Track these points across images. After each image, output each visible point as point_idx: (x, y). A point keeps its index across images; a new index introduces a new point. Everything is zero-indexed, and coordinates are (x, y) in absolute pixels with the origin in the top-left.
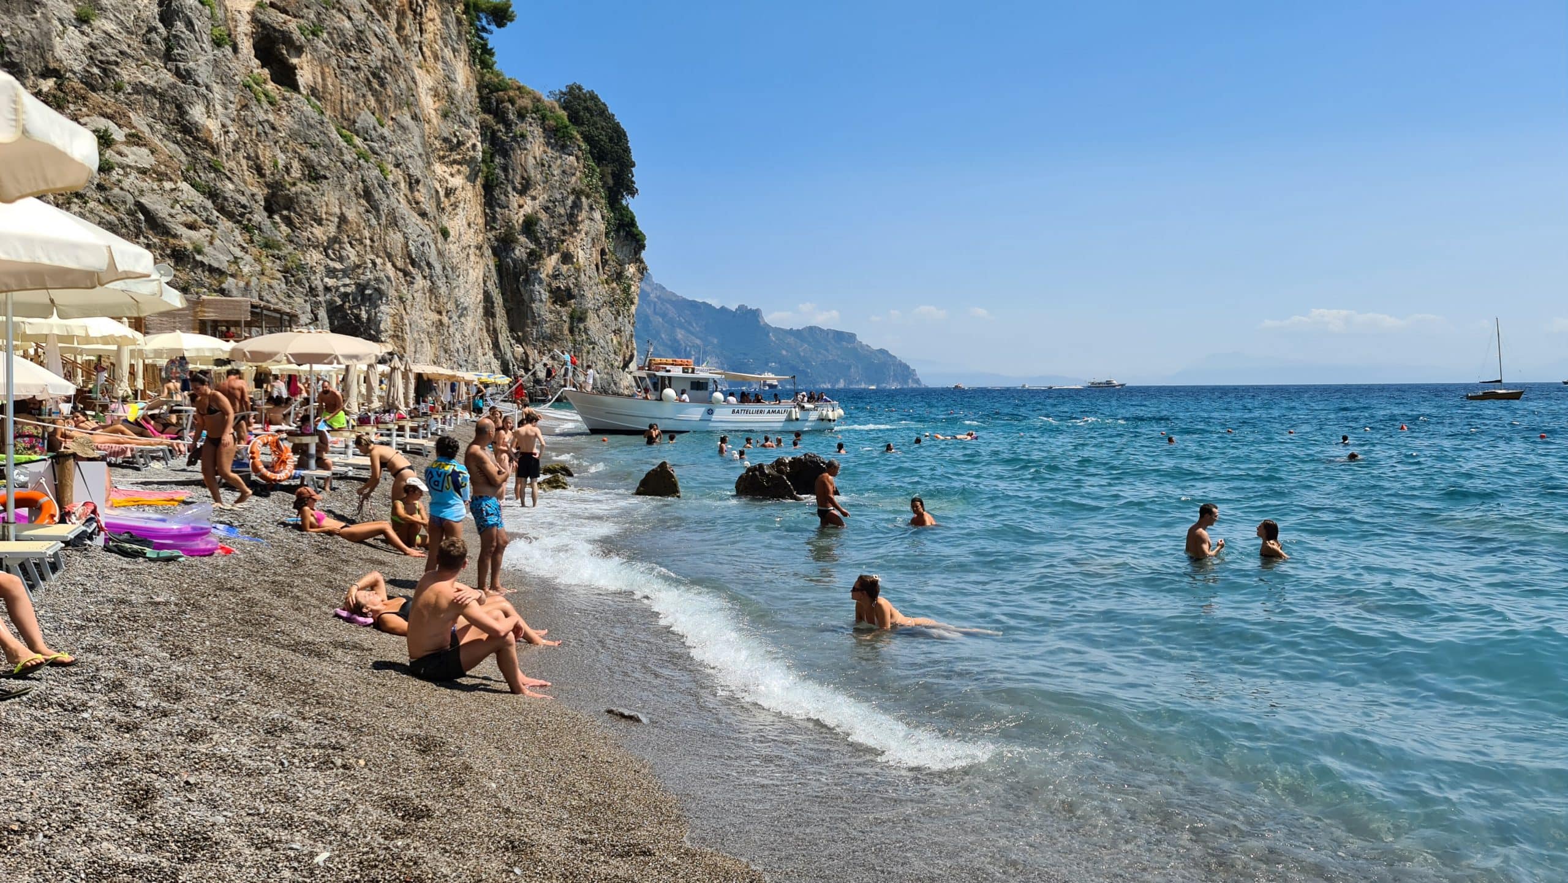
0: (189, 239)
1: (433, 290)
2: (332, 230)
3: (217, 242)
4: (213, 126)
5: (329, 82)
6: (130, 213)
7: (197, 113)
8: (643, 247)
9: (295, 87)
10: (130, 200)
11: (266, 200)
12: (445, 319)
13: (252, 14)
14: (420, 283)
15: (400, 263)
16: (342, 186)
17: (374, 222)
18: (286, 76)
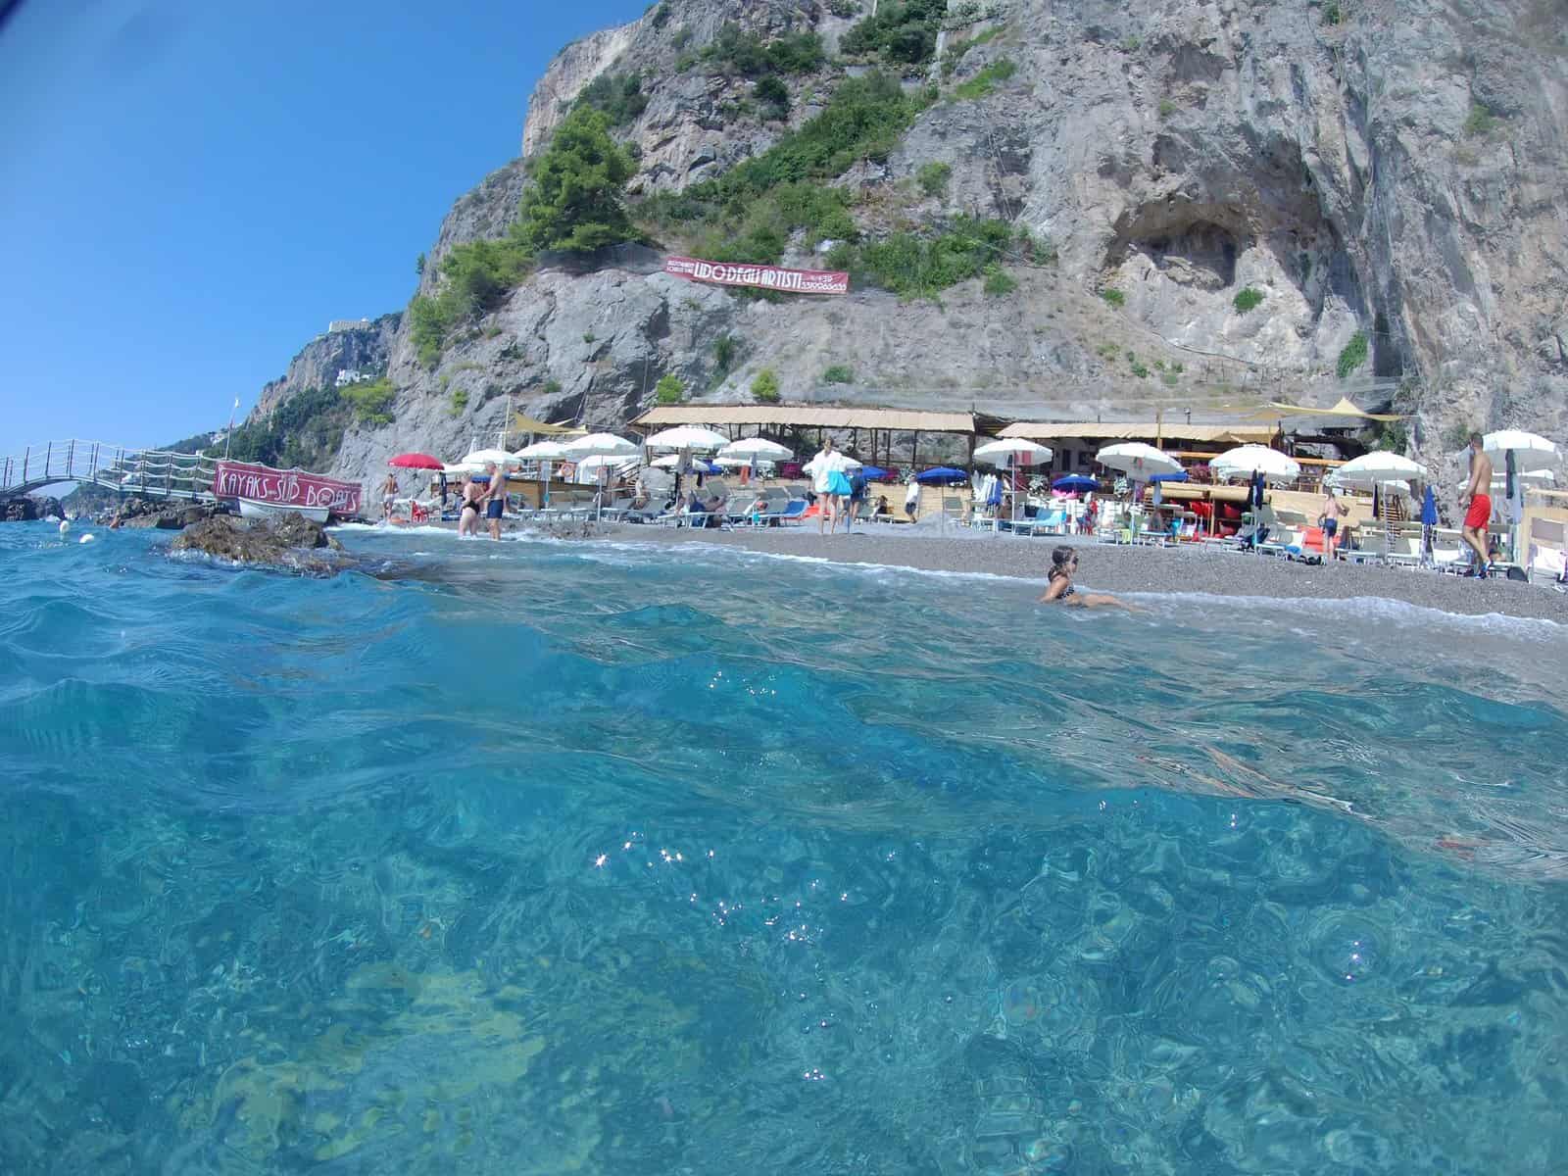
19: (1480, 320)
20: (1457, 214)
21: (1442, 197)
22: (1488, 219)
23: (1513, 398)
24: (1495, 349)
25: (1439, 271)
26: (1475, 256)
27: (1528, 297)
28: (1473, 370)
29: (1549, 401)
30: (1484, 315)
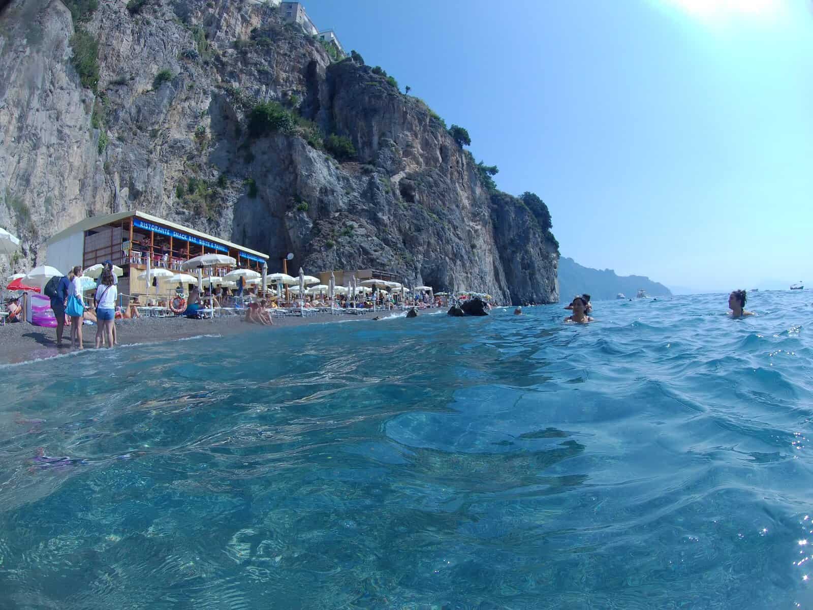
0: (375, 255)
1: (464, 265)
2: (425, 247)
3: (384, 255)
4: (385, 218)
5: (425, 198)
6: (358, 249)
7: (380, 215)
8: (558, 247)
9: (413, 202)
10: (358, 245)
11: (403, 240)
12: (469, 275)
13: (399, 182)
14: (459, 262)
15: (451, 256)
16: (428, 232)
17: (440, 242)
18: (410, 199)
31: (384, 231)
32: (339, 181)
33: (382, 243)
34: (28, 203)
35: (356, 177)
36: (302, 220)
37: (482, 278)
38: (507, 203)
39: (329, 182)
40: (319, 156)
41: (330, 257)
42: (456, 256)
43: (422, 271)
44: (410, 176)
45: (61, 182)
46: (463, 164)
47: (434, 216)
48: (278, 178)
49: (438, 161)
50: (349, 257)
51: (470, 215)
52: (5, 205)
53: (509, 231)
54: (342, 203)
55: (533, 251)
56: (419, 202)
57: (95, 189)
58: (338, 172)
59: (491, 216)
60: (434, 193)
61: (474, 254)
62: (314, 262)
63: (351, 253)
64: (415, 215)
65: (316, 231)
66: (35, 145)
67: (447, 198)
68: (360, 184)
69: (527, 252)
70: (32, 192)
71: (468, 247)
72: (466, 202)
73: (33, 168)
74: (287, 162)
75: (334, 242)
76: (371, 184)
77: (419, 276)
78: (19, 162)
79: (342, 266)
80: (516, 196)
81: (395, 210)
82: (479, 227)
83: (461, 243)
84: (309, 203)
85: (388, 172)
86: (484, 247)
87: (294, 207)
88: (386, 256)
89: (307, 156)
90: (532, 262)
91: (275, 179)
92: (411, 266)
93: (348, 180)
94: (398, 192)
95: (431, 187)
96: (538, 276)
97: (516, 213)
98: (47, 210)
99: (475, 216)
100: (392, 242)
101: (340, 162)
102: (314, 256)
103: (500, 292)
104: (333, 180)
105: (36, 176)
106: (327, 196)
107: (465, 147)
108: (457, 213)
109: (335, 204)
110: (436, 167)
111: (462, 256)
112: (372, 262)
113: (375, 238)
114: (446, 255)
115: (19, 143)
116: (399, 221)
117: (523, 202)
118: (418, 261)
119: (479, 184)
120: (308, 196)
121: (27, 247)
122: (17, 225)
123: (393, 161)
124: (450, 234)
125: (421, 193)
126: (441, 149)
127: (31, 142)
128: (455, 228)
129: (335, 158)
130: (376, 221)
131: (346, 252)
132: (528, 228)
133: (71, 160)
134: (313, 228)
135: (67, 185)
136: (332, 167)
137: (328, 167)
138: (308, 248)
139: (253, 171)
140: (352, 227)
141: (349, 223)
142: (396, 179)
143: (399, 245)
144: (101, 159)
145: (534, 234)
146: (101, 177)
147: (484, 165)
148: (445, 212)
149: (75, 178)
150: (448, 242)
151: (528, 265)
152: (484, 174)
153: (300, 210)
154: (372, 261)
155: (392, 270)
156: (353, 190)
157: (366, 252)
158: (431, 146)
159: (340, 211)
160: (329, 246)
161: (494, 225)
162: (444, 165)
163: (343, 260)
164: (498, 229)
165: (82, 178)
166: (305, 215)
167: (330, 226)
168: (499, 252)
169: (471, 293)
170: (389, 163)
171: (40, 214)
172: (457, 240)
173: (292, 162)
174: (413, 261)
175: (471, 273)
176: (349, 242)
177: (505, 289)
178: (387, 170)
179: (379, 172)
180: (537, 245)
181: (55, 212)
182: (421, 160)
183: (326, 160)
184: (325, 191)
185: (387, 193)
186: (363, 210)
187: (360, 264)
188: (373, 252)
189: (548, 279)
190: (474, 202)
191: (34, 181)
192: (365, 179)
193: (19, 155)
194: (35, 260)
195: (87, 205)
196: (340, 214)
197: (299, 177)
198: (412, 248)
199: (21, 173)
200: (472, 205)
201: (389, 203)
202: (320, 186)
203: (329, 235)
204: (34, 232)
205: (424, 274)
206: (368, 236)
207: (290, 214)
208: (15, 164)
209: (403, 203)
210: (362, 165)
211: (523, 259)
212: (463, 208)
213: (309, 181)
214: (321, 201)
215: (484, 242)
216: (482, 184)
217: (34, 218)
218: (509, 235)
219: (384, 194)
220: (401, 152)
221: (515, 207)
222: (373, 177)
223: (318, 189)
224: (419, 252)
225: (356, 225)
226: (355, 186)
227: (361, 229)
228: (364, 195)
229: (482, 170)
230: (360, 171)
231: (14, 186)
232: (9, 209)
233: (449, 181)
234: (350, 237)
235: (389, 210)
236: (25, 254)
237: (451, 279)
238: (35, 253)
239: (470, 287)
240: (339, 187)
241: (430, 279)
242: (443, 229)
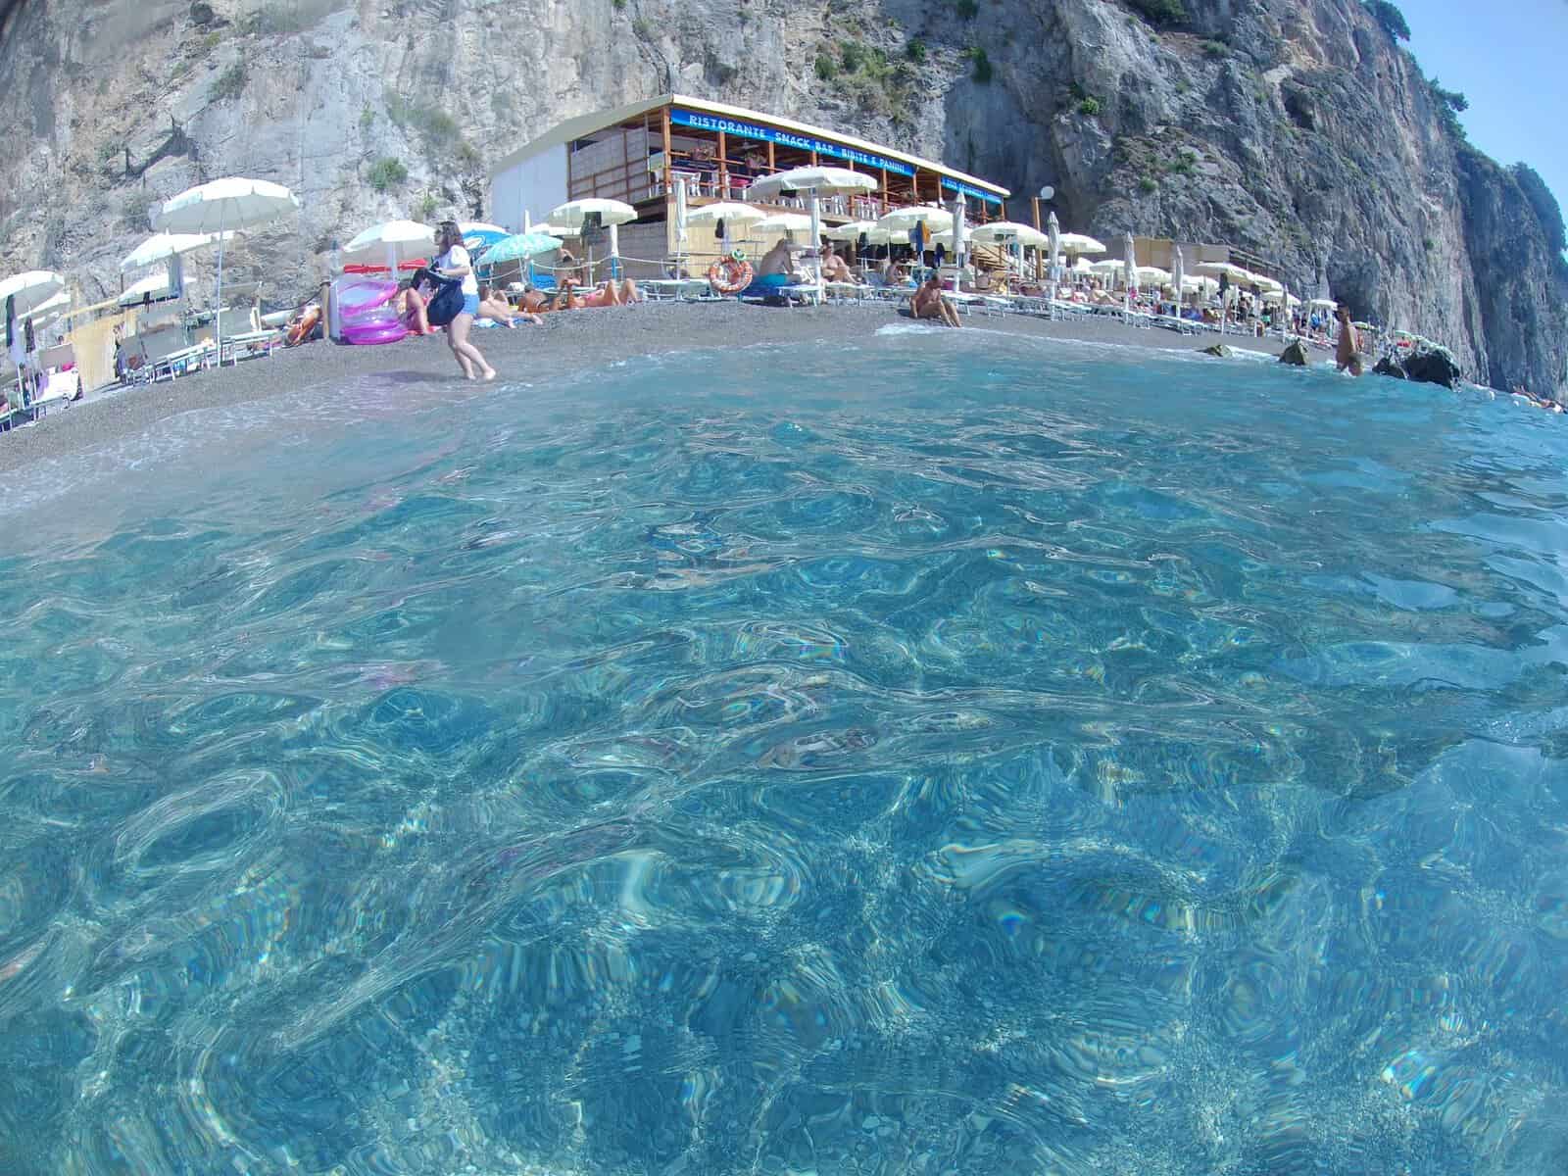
0: (1239, 220)
1: (1409, 278)
2: (1337, 223)
3: (1255, 223)
4: (1257, 150)
5: (1333, 125)
6: (1204, 203)
7: (1246, 142)
9: (1312, 129)
10: (1204, 195)
11: (1293, 200)
12: (1418, 301)
13: (1281, 85)
14: (1399, 270)
15: (1385, 253)
16: (1343, 194)
17: (1366, 220)
18: (1305, 122)
19: (50, 160)
20: (63, 57)
21: (57, 45)
22: (93, 52)
23: (67, 226)
24: (59, 184)
25: (27, 124)
26: (66, 96)
27: (105, 121)
28: (32, 215)
29: (106, 217)
30: (55, 154)
31: (1256, 177)
32: (1160, 64)
33: (1252, 199)
34: (448, 107)
35: (1193, 63)
36: (1089, 133)
37: (1440, 312)
38: (1486, 173)
39: (1138, 65)
40: (1114, 15)
41: (1148, 210)
42: (1394, 256)
43: (1329, 272)
44: (1300, 77)
45: (526, 64)
46: (1401, 74)
47: (1353, 164)
48: (1031, 48)
49: (1353, 57)
50: (1187, 216)
51: (1421, 179)
52: (390, 122)
53: (1492, 231)
54: (1170, 108)
55: (1534, 287)
56: (1323, 131)
57: (618, 70)
58: (1156, 48)
59: (1459, 193)
60: (1351, 119)
61: (1428, 260)
62: (1115, 217)
63: (1187, 208)
64: (1316, 154)
65: (1119, 156)
66: (444, 14)
67: (1376, 134)
68: (1203, 77)
69: (1523, 285)
70: (457, 90)
71: (1418, 241)
72: (1412, 152)
73: (451, 50)
74: (1047, 22)
75: (1156, 183)
76: (1225, 79)
77: (1323, 279)
78: (411, 46)
79: (1172, 232)
80: (1502, 165)
81: (1277, 139)
82: (1436, 208)
83: (1405, 232)
84: (1102, 101)
85: (1256, 62)
86: (1447, 250)
87: (1070, 106)
88: (1258, 225)
89: (1086, 12)
90: (1531, 309)
91: (1027, 51)
92: (1309, 256)
93: (1177, 66)
94: (1280, 104)
95: (1344, 106)
96: (1539, 341)
97: (1504, 198)
98: (500, 117)
99: (1430, 183)
100: (1272, 200)
101: (1157, 31)
102: (1115, 204)
103: (1471, 353)
104: (1147, 62)
105: (460, 63)
106: (1137, 91)
107: (1400, 42)
108: (1397, 169)
109: (1156, 111)
110: (1350, 68)
111: (1405, 258)
112: (1231, 232)
113: (1238, 187)
114: (1377, 248)
115: (402, 16)
116: (1285, 161)
117: (1514, 180)
118: (1322, 249)
119: (1434, 121)
120: (1098, 88)
121: (455, 185)
122: (426, 151)
123: (1265, 42)
124: (1384, 208)
125: (1325, 113)
126: (1355, 35)
127: (433, 10)
128: (1394, 198)
129: (1148, 20)
130: (1240, 154)
131: (1181, 206)
132: (1526, 237)
133: (545, 26)
134: (1112, 150)
135: (545, 68)
136: (1142, 37)
137: (1135, 37)
138: (1101, 188)
139: (977, 34)
140: (1191, 159)
141: (1186, 150)
142: (1275, 76)
143: (1285, 210)
144: (624, 17)
145: (1537, 252)
146: (628, 47)
147: (1441, 86)
148: (1374, 161)
149: (563, 54)
150: (1380, 224)
151: (1523, 314)
152: (1443, 106)
153: (1084, 112)
154: (1231, 230)
155: (1271, 257)
156: (1190, 86)
157: (1219, 211)
158: (1335, 27)
159: (1165, 123)
160: (1145, 190)
161: (1464, 210)
162: (1365, 68)
163: (1174, 220)
164: (1472, 224)
165: (581, 52)
166: (1094, 123)
167: (1147, 150)
168: (1473, 269)
169: (1421, 338)
170: (1257, 43)
171: (484, 126)
172: (1397, 223)
173: (1057, 21)
174: (1312, 245)
175: (1421, 298)
176: (1187, 188)
177: (1481, 348)
178: (1254, 58)
179: (1237, 58)
180: (1541, 276)
181: (521, 118)
182: (1320, 49)
183: (1129, 23)
184: (1131, 81)
185: (1258, 101)
186: (1212, 127)
187: (1207, 233)
188: (1234, 215)
189: (1556, 352)
190: (1428, 156)
191: (457, 71)
192: (1212, 67)
193: (409, 36)
194: (479, 204)
195: (603, 98)
196: (1167, 130)
197: (1075, 50)
198: (1311, 220)
199: (422, 63)
200: (1424, 161)
201: (1264, 123)
202: (1122, 71)
203: (1145, 167)
204: (470, 159)
205: (1334, 279)
206: (1224, 181)
207: (1063, 120)
208: (401, 52)
209: (1291, 128)
210: (1205, 42)
211: (1515, 296)
212: (1408, 162)
213: (1098, 59)
214: (1126, 100)
215: (1446, 238)
216: (1440, 122)
217: (467, 133)
218: (1492, 240)
219: (1252, 102)
220: (1278, 28)
221: (1503, 187)
222: (1227, 67)
223: (1118, 76)
224: (1323, 231)
225: (1199, 156)
226: (1192, 80)
227: (1211, 166)
228: (1211, 98)
229: (1441, 96)
230: (1202, 51)
231: (409, 87)
232: (402, 127)
233: (1377, 101)
234: (1187, 176)
235: (1265, 137)
236: (452, 199)
237: (1384, 301)
238: (478, 194)
239: (1418, 326)
240: (1160, 77)
241: (1344, 291)
242: (1371, 193)
